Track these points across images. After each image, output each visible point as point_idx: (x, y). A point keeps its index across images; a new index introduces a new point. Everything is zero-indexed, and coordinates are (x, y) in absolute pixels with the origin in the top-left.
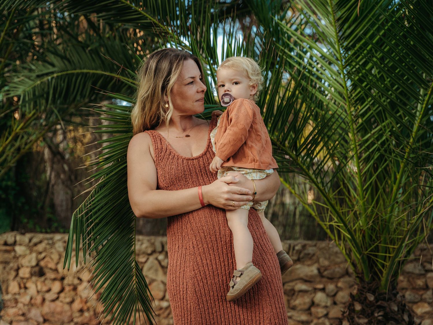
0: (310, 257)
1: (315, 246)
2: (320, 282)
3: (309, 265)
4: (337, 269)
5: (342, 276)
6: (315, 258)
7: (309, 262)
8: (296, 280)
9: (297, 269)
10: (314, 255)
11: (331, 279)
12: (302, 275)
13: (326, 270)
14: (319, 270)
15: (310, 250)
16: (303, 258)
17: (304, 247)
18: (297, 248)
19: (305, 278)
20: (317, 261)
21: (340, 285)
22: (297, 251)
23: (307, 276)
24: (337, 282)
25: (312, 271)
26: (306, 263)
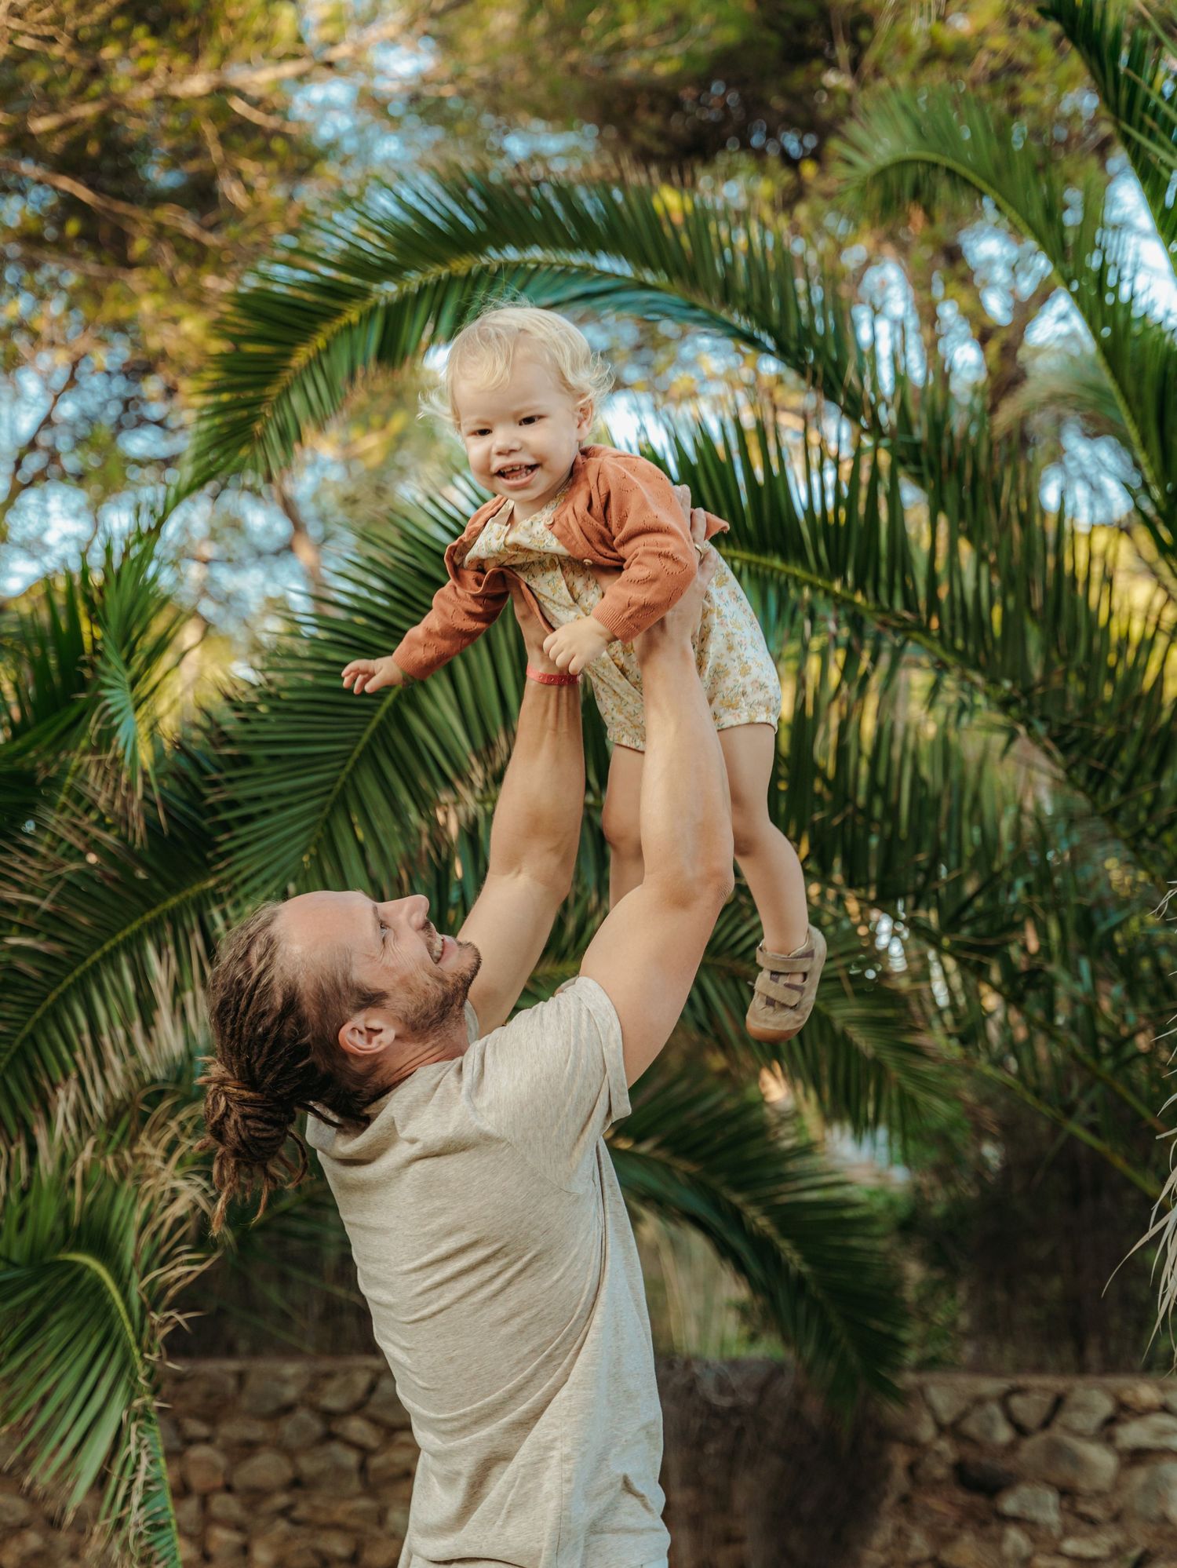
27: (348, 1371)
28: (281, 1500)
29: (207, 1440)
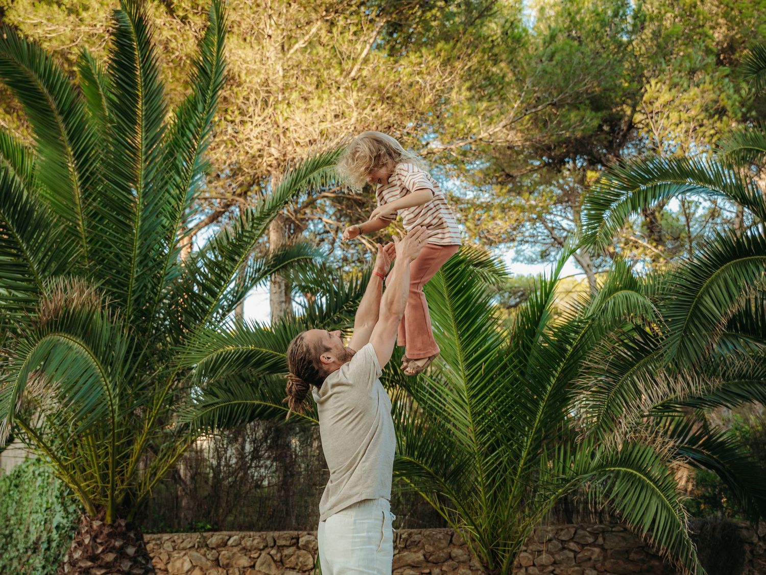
0: (416, 544)
1: (420, 533)
2: (426, 567)
3: (415, 552)
4: (441, 554)
5: (446, 560)
6: (420, 545)
7: (416, 549)
8: (404, 566)
9: (405, 556)
10: (420, 542)
11: (436, 563)
12: (409, 562)
13: (431, 555)
14: (424, 555)
15: (416, 538)
16: (409, 545)
17: (410, 535)
18: (403, 536)
19: (413, 564)
20: (423, 548)
21: (444, 568)
22: (404, 539)
23: (414, 562)
24: (442, 566)
25: (418, 557)
26: (412, 550)
27: (568, 528)
28: (551, 568)
29: (526, 551)
